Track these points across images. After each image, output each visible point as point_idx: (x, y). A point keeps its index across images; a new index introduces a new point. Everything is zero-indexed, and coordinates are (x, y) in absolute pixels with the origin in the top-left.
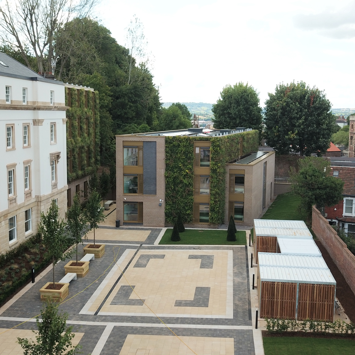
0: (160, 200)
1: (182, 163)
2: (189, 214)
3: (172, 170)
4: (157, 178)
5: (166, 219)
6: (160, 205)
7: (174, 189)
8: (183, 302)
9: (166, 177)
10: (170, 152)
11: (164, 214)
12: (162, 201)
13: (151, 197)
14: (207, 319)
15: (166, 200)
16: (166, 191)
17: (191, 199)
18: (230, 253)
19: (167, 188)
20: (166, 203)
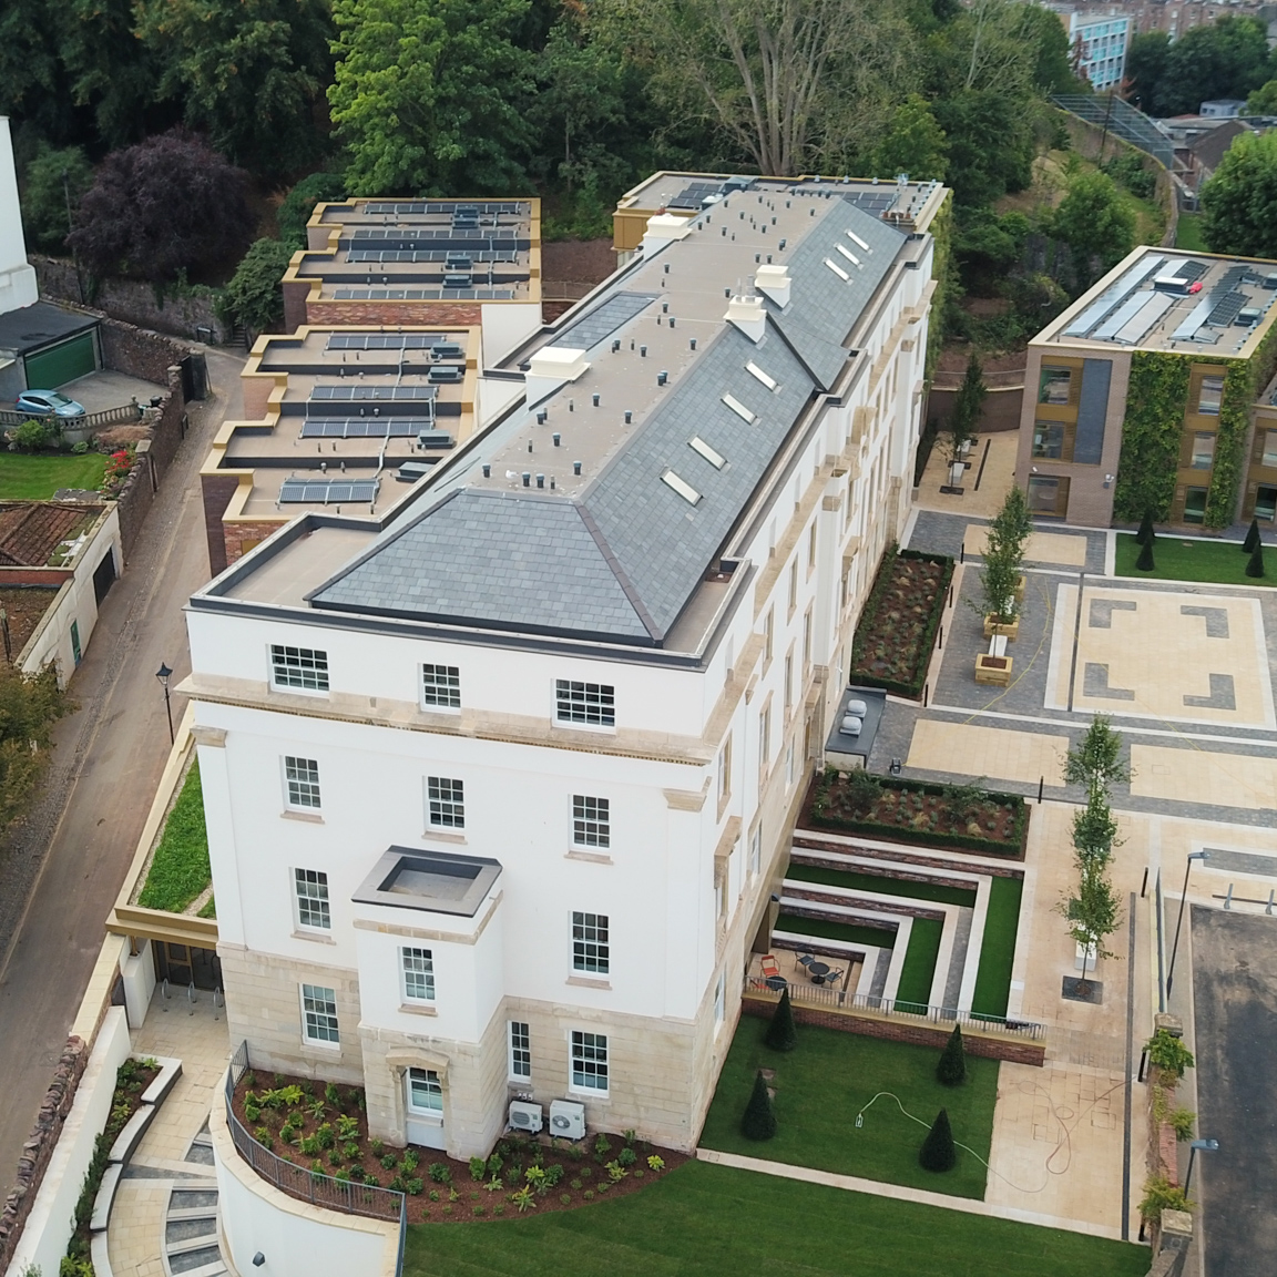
0: (1108, 476)
1: (1162, 406)
2: (1163, 508)
3: (1139, 419)
4: (1106, 433)
5: (1114, 513)
6: (1106, 485)
7: (1139, 457)
8: (1196, 700)
9: (1125, 432)
10: (1139, 383)
11: (1112, 503)
12: (1110, 478)
13: (1089, 469)
14: (1238, 729)
15: (1119, 476)
16: (1121, 458)
17: (1173, 479)
18: (1256, 603)
19: (1124, 452)
20: (1118, 482)
